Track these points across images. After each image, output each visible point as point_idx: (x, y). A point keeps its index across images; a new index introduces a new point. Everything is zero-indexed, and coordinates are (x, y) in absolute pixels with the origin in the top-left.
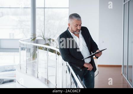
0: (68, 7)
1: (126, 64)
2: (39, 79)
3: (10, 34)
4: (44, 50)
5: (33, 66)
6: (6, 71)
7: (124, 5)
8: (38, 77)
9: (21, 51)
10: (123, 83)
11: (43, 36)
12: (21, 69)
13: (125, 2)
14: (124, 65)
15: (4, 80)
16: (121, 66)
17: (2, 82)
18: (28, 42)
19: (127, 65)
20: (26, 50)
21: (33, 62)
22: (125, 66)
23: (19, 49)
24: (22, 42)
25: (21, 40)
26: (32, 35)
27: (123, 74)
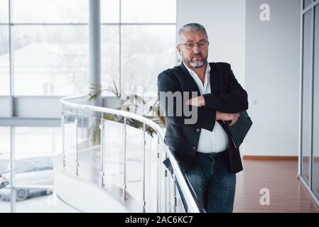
0: (175, 22)
1: (307, 153)
2: (106, 190)
3: (45, 85)
4: (118, 122)
5: (95, 159)
6: (35, 170)
7: (303, 15)
8: (103, 185)
9: (65, 125)
10: (302, 199)
11: (115, 90)
12: (64, 165)
13: (307, 9)
14: (304, 155)
15: (31, 192)
16: (296, 159)
17: (26, 196)
18: (83, 103)
19: (310, 155)
20: (76, 121)
21: (95, 150)
22: (306, 159)
23: (60, 119)
24: (67, 103)
25: (65, 100)
26: (92, 87)
27: (301, 178)
